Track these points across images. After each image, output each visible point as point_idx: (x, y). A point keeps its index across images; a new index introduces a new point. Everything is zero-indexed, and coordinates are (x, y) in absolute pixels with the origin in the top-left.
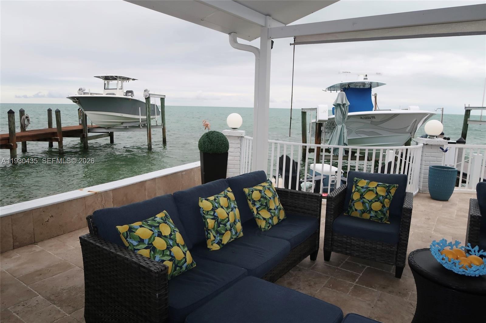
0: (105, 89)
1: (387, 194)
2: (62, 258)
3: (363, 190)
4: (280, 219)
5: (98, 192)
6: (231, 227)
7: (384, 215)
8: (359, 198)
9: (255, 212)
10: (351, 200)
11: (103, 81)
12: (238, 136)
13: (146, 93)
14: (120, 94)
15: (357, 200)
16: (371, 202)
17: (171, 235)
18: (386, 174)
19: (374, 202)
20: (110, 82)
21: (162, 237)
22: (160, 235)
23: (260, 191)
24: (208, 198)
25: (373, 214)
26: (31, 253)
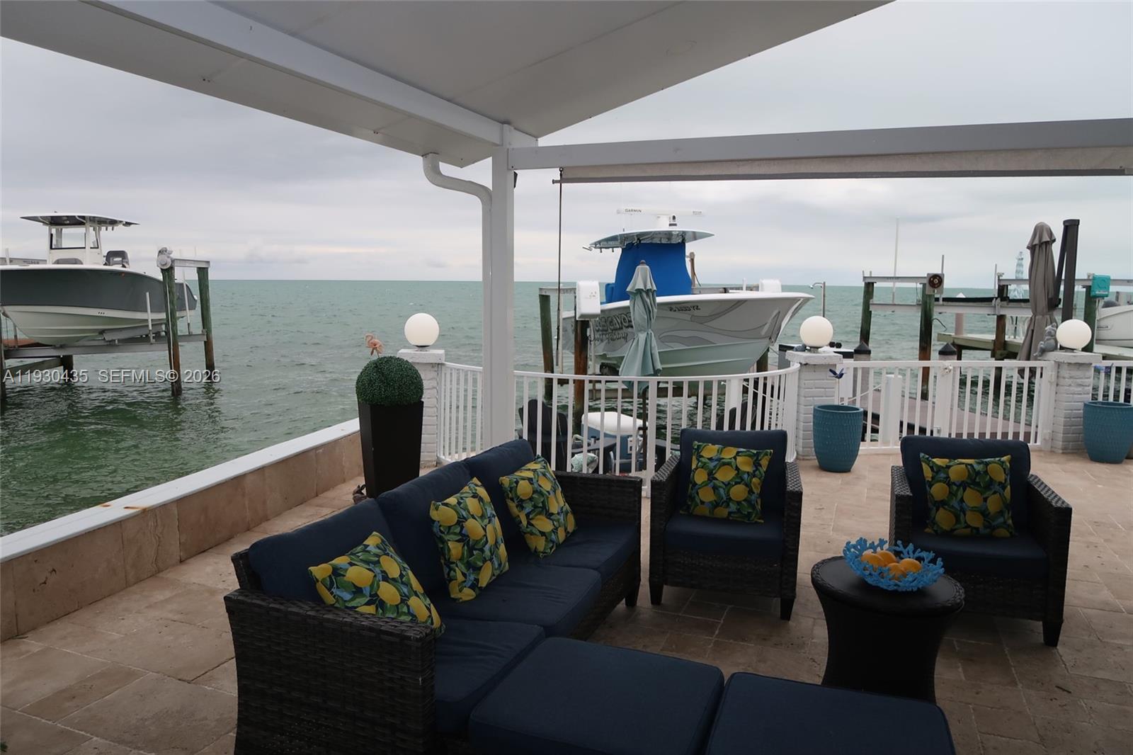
0: (51, 248)
1: (755, 469)
2: (105, 659)
3: (712, 465)
4: (568, 532)
5: (149, 507)
6: (492, 554)
7: (754, 507)
8: (706, 479)
9: (525, 523)
10: (691, 485)
11: (47, 228)
12: (431, 364)
13: (164, 257)
14: (92, 261)
15: (703, 483)
16: (728, 485)
17: (401, 576)
18: (748, 432)
19: (733, 486)
20: (64, 230)
21: (390, 581)
22: (386, 578)
23: (530, 480)
24: (445, 502)
25: (733, 507)
26: (21, 658)
